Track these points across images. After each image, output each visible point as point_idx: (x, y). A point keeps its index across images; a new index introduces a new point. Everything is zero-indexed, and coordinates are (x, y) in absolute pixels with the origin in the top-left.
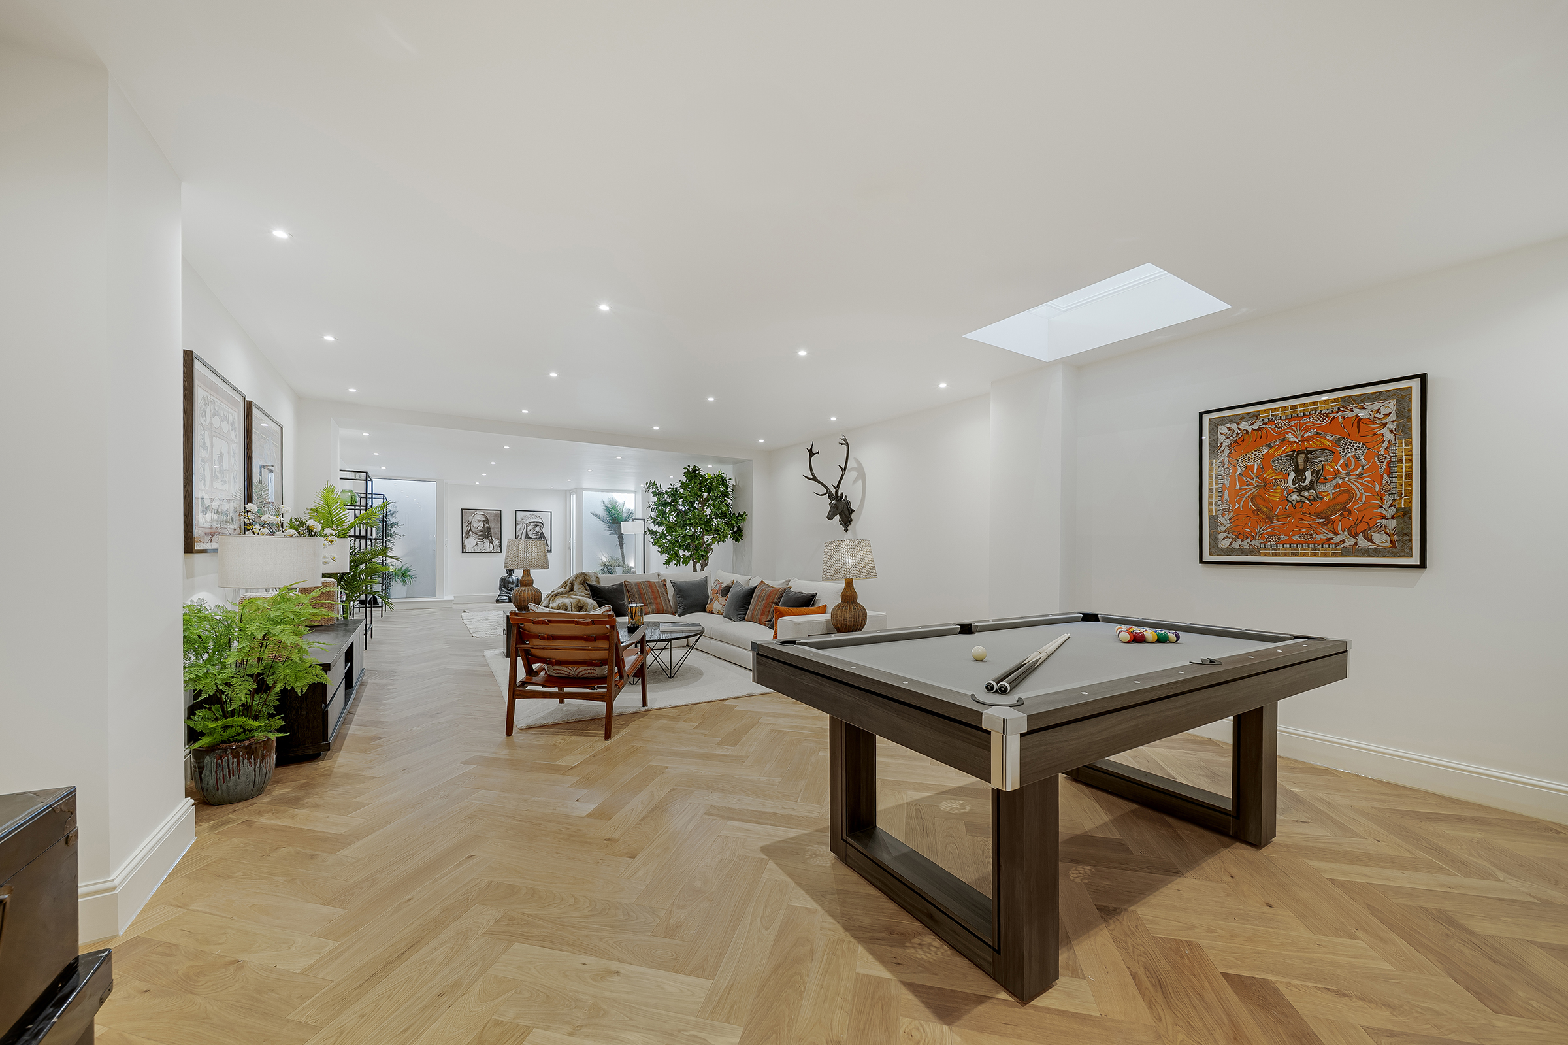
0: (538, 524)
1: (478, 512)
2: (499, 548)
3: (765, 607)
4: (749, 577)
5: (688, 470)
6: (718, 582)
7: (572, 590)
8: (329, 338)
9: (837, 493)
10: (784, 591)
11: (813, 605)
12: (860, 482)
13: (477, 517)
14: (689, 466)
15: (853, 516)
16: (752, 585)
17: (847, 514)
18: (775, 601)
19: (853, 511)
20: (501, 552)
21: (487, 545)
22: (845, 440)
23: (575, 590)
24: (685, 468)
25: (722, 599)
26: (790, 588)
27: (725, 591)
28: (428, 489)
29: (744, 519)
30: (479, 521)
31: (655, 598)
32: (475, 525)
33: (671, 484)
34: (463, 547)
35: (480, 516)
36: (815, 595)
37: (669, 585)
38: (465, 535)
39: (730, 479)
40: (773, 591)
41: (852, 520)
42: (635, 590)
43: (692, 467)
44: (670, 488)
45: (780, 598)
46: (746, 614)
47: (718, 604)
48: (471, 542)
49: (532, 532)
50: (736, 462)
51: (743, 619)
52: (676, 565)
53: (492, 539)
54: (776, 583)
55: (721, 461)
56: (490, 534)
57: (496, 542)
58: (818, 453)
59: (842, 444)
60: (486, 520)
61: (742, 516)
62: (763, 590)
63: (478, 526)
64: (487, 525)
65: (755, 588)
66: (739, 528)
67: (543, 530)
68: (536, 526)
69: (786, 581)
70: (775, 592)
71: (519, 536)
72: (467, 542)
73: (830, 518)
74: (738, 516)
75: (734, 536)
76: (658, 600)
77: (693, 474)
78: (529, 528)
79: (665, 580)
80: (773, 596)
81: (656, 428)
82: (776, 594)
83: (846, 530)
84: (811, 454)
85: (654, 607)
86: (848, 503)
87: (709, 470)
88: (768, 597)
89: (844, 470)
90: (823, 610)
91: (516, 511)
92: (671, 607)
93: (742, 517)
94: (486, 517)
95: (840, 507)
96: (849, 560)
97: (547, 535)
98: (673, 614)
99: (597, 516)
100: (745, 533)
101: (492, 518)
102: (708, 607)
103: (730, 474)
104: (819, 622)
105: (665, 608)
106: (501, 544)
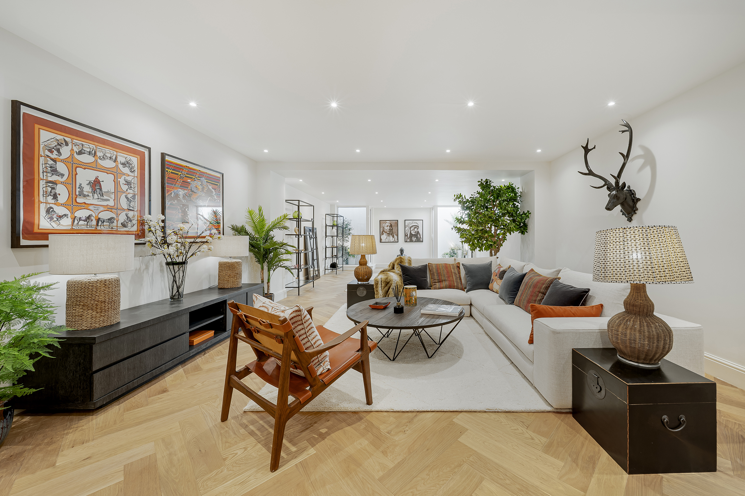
0: (416, 227)
1: (387, 222)
2: (397, 240)
3: (531, 296)
4: (523, 264)
5: (481, 183)
6: (499, 266)
7: (393, 268)
8: (193, 104)
9: (617, 183)
10: (552, 282)
11: (583, 304)
12: (648, 170)
13: (387, 224)
14: (482, 180)
15: (639, 205)
16: (524, 272)
17: (631, 203)
18: (542, 290)
19: (639, 200)
20: (398, 242)
21: (391, 239)
22: (627, 125)
23: (395, 268)
24: (479, 182)
25: (499, 281)
26: (559, 279)
27: (502, 275)
28: (363, 211)
29: (528, 216)
30: (388, 226)
31: (449, 277)
32: (386, 228)
33: (472, 195)
34: (381, 239)
35: (388, 224)
36: (587, 291)
37: (461, 267)
38: (382, 233)
39: (518, 188)
40: (540, 280)
41: (637, 209)
42: (435, 270)
43: (484, 180)
44: (471, 198)
45: (547, 288)
46: (515, 298)
47: (497, 284)
48: (384, 237)
49: (413, 231)
50: (523, 174)
51: (512, 303)
52: (480, 251)
53: (394, 235)
54: (546, 272)
55: (511, 174)
56: (393, 232)
57: (396, 237)
58: (594, 148)
59: (623, 132)
60: (391, 226)
61: (525, 214)
62: (531, 278)
63: (387, 229)
64: (391, 228)
65: (524, 276)
66: (524, 223)
67: (419, 230)
68: (415, 228)
69: (556, 271)
70: (542, 282)
71: (406, 233)
72: (382, 237)
73: (609, 208)
74: (522, 214)
75: (521, 230)
76: (451, 278)
77: (485, 185)
78: (412, 229)
79: (459, 263)
80: (539, 285)
81: (448, 151)
82: (543, 284)
83: (630, 220)
84: (587, 150)
85: (447, 283)
86: (632, 193)
87: (499, 182)
88: (535, 286)
89: (626, 157)
90: (598, 311)
91: (405, 220)
92: (461, 284)
93: (527, 215)
94: (391, 224)
95: (622, 197)
96: (637, 256)
97: (421, 233)
98: (463, 290)
99: (447, 221)
100: (530, 227)
101: (394, 224)
102: (490, 286)
103: (518, 184)
104: (589, 333)
105: (455, 284)
106: (398, 238)
